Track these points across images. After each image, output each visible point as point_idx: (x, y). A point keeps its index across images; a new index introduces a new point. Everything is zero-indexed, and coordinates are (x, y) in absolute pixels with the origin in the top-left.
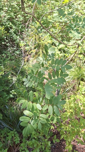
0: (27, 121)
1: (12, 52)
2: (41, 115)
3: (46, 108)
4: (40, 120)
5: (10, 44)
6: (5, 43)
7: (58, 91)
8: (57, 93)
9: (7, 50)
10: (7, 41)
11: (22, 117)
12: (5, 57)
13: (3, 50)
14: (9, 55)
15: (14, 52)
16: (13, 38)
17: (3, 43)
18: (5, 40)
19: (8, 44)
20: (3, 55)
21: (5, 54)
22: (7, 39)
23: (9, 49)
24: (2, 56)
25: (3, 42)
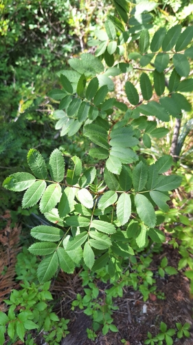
0: (53, 238)
1: (56, 48)
2: (94, 224)
3: (111, 201)
4: (90, 238)
5: (48, 27)
6: (36, 26)
7: (176, 144)
8: (175, 149)
9: (44, 45)
10: (41, 19)
11: (39, 227)
12: (39, 64)
13: (34, 48)
14: (50, 57)
15: (59, 48)
16: (54, 8)
17: (31, 27)
18: (37, 17)
19: (45, 29)
20: (35, 59)
21: (39, 56)
22: (39, 13)
23: (48, 41)
24: (33, 63)
25: (31, 23)
